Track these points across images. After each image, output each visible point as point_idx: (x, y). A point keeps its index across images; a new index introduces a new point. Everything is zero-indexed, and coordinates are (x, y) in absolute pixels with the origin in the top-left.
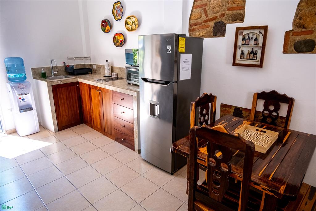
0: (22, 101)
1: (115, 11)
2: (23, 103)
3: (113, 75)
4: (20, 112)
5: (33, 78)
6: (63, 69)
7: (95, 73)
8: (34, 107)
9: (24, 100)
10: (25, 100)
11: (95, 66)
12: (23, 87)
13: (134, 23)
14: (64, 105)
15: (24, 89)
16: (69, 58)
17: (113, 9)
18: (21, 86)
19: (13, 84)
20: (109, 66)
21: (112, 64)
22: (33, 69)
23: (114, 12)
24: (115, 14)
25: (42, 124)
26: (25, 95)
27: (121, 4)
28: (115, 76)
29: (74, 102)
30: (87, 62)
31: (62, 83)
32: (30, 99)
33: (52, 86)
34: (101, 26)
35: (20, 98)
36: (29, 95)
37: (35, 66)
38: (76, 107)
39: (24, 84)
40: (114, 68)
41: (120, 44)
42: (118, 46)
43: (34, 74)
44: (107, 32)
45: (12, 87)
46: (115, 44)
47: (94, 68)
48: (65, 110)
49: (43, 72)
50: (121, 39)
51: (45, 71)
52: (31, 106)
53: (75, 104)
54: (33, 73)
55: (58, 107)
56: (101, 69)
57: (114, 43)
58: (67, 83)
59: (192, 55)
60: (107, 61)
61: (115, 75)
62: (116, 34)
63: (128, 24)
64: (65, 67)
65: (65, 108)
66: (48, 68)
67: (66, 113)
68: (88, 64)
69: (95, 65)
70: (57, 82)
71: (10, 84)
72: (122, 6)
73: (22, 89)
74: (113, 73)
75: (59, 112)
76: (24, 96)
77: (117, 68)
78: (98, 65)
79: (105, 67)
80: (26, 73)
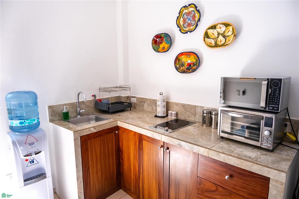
0: (29, 164)
1: (182, 19)
2: (32, 167)
3: (169, 114)
4: (25, 185)
5: (50, 122)
6: (92, 105)
7: (135, 108)
8: (49, 174)
9: (33, 162)
10: (35, 162)
11: (135, 99)
12: (34, 140)
13: (222, 34)
14: (97, 167)
15: (34, 145)
16: (101, 89)
17: (178, 17)
18: (31, 139)
20: (164, 102)
21: (168, 98)
22: (50, 107)
23: (179, 22)
24: (182, 23)
25: (57, 191)
26: (36, 154)
27: (196, 7)
28: (175, 117)
29: (111, 158)
30: (124, 94)
31: (96, 131)
32: (43, 160)
33: (81, 137)
34: (152, 44)
35: (27, 160)
36: (42, 154)
37: (53, 103)
38: (113, 166)
39: (36, 135)
40: (171, 105)
41: (187, 69)
42: (183, 72)
43: (51, 115)
44: (163, 51)
45: (14, 143)
46: (177, 69)
47: (132, 101)
48: (97, 173)
49: (65, 111)
50: (189, 61)
51: (68, 109)
52: (44, 170)
53: (111, 161)
54: (50, 113)
55: (88, 171)
56: (146, 103)
57: (176, 67)
58: (103, 130)
60: (161, 94)
61: (174, 115)
62: (182, 54)
63: (209, 38)
64: (94, 102)
65: (97, 171)
66: (72, 105)
67: (98, 178)
68: (124, 96)
69: (135, 97)
70: (88, 129)
71: (11, 137)
72: (198, 11)
73: (31, 144)
74: (169, 112)
75: (88, 178)
76: (34, 156)
77: (177, 104)
78: (139, 98)
79: (158, 103)
80: (40, 116)
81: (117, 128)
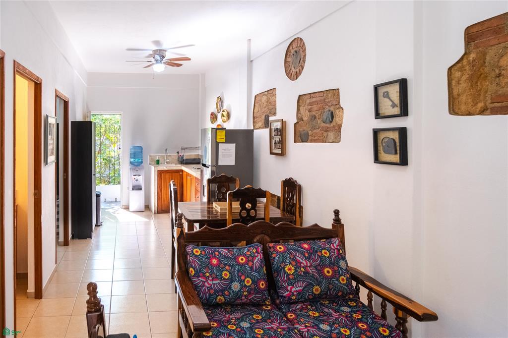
0: (135, 181)
1: (218, 104)
2: (136, 183)
5: (149, 164)
6: (177, 158)
8: (143, 188)
10: (138, 181)
12: (138, 169)
15: (138, 171)
19: (132, 166)
22: (150, 156)
26: (138, 176)
31: (167, 169)
32: (141, 180)
33: (158, 171)
35: (134, 179)
36: (141, 176)
37: (152, 154)
39: (140, 167)
43: (150, 161)
45: (130, 169)
49: (157, 159)
51: (160, 158)
52: (141, 186)
59: (236, 145)
63: (224, 116)
66: (163, 156)
70: (163, 167)
71: (130, 167)
73: (136, 171)
80: (143, 159)
81: (182, 171)
